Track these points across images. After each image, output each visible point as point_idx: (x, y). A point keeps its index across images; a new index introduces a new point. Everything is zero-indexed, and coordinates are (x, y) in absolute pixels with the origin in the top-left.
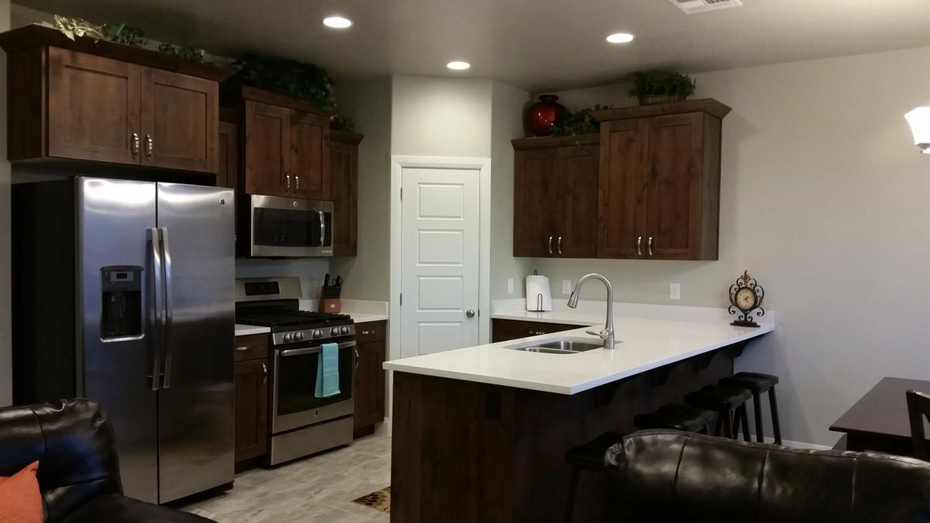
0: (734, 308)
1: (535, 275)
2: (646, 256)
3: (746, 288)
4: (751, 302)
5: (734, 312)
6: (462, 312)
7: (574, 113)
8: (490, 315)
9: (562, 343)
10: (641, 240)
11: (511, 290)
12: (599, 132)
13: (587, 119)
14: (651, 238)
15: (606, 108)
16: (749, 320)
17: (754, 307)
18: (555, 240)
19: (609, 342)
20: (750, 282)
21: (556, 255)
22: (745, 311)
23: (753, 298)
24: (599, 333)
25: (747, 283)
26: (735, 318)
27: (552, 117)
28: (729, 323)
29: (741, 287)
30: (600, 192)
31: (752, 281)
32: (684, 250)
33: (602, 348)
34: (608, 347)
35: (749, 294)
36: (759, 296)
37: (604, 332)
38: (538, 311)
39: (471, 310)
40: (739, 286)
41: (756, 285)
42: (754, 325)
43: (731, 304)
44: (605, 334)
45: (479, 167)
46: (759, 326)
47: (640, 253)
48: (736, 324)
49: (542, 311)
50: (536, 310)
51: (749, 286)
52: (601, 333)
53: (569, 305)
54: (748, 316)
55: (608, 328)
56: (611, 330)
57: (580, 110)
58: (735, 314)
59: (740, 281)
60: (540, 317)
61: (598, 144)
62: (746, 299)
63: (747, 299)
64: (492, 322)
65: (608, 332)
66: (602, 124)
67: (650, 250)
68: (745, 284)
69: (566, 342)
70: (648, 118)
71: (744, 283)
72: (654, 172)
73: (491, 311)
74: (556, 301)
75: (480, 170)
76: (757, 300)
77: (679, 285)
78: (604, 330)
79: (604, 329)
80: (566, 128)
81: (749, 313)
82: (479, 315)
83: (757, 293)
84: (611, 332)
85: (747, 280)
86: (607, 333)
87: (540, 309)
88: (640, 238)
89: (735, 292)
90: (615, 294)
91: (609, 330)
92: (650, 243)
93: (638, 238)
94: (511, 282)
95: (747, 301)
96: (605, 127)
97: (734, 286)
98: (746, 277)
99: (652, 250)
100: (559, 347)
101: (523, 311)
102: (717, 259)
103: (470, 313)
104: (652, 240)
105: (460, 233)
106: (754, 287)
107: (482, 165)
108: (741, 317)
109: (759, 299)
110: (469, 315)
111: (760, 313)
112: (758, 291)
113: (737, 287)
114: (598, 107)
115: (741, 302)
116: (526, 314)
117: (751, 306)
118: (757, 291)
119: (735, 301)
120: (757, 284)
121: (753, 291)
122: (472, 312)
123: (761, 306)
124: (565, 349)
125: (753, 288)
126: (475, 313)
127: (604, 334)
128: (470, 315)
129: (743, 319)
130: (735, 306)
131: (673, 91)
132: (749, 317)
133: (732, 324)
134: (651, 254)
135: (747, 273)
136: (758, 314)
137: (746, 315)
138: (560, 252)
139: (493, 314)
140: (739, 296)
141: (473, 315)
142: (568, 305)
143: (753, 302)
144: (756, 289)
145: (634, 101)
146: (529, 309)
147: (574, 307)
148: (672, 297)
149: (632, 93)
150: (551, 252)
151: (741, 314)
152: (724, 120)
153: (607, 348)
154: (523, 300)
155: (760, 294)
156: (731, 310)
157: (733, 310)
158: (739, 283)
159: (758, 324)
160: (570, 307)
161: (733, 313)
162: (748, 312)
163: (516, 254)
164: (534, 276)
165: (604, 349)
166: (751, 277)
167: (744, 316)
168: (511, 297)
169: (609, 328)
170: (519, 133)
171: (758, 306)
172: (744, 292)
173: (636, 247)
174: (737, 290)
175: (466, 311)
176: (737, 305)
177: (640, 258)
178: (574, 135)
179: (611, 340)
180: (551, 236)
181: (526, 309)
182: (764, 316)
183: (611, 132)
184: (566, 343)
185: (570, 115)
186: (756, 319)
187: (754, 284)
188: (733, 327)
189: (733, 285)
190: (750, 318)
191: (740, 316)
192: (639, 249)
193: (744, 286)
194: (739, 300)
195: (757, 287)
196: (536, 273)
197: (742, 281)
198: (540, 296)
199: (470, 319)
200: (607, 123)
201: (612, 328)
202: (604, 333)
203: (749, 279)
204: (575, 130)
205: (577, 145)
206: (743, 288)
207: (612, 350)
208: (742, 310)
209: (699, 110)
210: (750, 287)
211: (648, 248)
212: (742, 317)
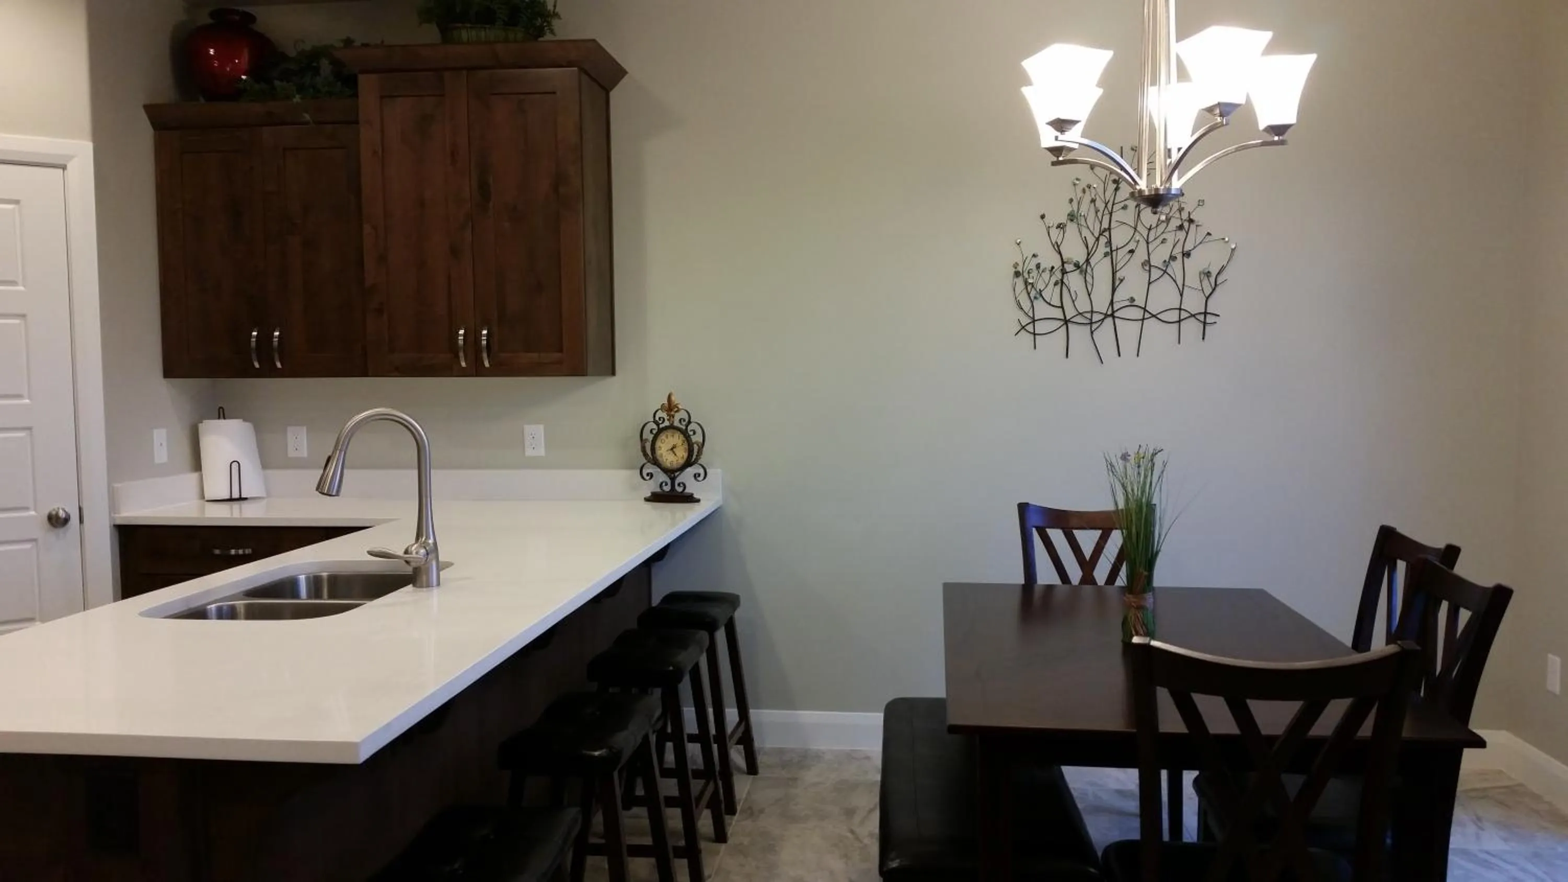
0: (650, 469)
1: (219, 418)
2: (477, 370)
3: (672, 427)
4: (682, 454)
5: (651, 475)
6: (36, 515)
7: (292, 53)
8: (111, 518)
9: (302, 578)
10: (465, 335)
11: (161, 455)
12: (356, 95)
13: (325, 66)
14: (485, 332)
15: (366, 45)
16: (680, 489)
17: (688, 463)
18: (265, 338)
19: (428, 571)
20: (678, 416)
21: (269, 371)
22: (672, 473)
23: (686, 446)
24: (400, 553)
25: (673, 417)
26: (650, 487)
27: (242, 60)
28: (643, 499)
29: (661, 426)
30: (367, 229)
31: (683, 415)
32: (557, 355)
33: (410, 588)
34: (424, 584)
35: (676, 439)
36: (697, 443)
37: (413, 548)
38: (231, 500)
39: (58, 509)
40: (658, 425)
41: (689, 422)
42: (690, 499)
43: (645, 461)
44: (417, 553)
45: (62, 162)
46: (698, 501)
47: (463, 364)
48: (656, 498)
49: (241, 499)
50: (228, 497)
51: (676, 424)
52: (406, 552)
53: (319, 488)
54: (677, 482)
55: (423, 539)
56: (431, 541)
57: (308, 47)
58: (652, 480)
59: (660, 414)
60: (236, 514)
61: (357, 122)
62: (672, 449)
63: (674, 450)
64: (117, 534)
65: (425, 548)
66: (361, 78)
67: (485, 355)
68: (668, 420)
69: (311, 575)
70: (465, 72)
71: (668, 418)
72: (484, 189)
73: (113, 506)
74: (277, 475)
75: (64, 168)
76: (693, 450)
77: (541, 427)
78: (413, 545)
79: (414, 541)
80: (277, 83)
81: (678, 475)
82: (81, 521)
83: (692, 437)
84: (432, 545)
85: (672, 413)
86: (423, 551)
87: (236, 495)
88: (462, 332)
89: (651, 437)
90: (434, 453)
91: (424, 542)
92: (484, 343)
93: (458, 332)
94: (160, 436)
95: (674, 452)
96: (368, 84)
97: (648, 425)
98: (670, 407)
99: (488, 356)
100: (296, 595)
101: (196, 502)
102: (613, 373)
103: (57, 515)
104: (488, 335)
105: (17, 321)
106: (687, 426)
107: (71, 157)
108: (664, 484)
109: (696, 448)
110: (54, 521)
111: (699, 475)
112: (694, 433)
113: (655, 426)
114: (348, 42)
115: (664, 454)
116: (202, 510)
117: (682, 462)
118: (691, 433)
119: (652, 454)
120: (692, 420)
121: (685, 433)
122: (62, 514)
123: (700, 462)
124: (309, 597)
125: (684, 428)
126: (69, 516)
127: (414, 555)
128: (57, 521)
129: (667, 488)
130: (652, 464)
131: (512, 21)
132: (679, 485)
133: (647, 500)
134: (487, 364)
135: (673, 398)
136: (696, 476)
137: (673, 480)
138: (279, 365)
139: (117, 515)
140: (658, 444)
141: (66, 520)
142: (317, 489)
143: (686, 455)
144: (690, 428)
145: (430, 34)
146: (209, 495)
147: (334, 494)
148: (529, 452)
149: (426, 16)
150: (257, 365)
151: (663, 477)
152: (614, 94)
153: (421, 587)
154: (195, 476)
155: (697, 438)
156: (645, 472)
157: (649, 471)
158: (657, 419)
159: (695, 496)
160: (323, 494)
161: (648, 478)
162: (676, 474)
163: (169, 372)
164: (217, 421)
165: (415, 588)
166: (680, 407)
167: (669, 482)
168: (163, 471)
169: (425, 539)
170: (166, 92)
171: (695, 462)
172: (667, 437)
173: (453, 349)
174: (654, 432)
175: (46, 512)
176: (656, 462)
177: (463, 373)
178: (297, 99)
179: (432, 565)
180: (255, 329)
181: (202, 496)
182: (707, 479)
183: (382, 97)
184: (312, 579)
185: (284, 57)
186: (693, 488)
187: (687, 420)
188: (649, 505)
189: (646, 424)
190: (681, 485)
191: (662, 483)
192: (461, 354)
193: (667, 423)
194: (658, 452)
195: (692, 424)
196: (222, 414)
197: (664, 415)
198: (235, 466)
199: (61, 531)
200: (373, 77)
201: (432, 537)
202: (414, 552)
203: (676, 409)
204: (301, 89)
205: (307, 123)
206: (666, 428)
207: (435, 591)
208: (666, 471)
209: (569, 65)
210: (679, 425)
211: (481, 352)
212: (666, 484)
